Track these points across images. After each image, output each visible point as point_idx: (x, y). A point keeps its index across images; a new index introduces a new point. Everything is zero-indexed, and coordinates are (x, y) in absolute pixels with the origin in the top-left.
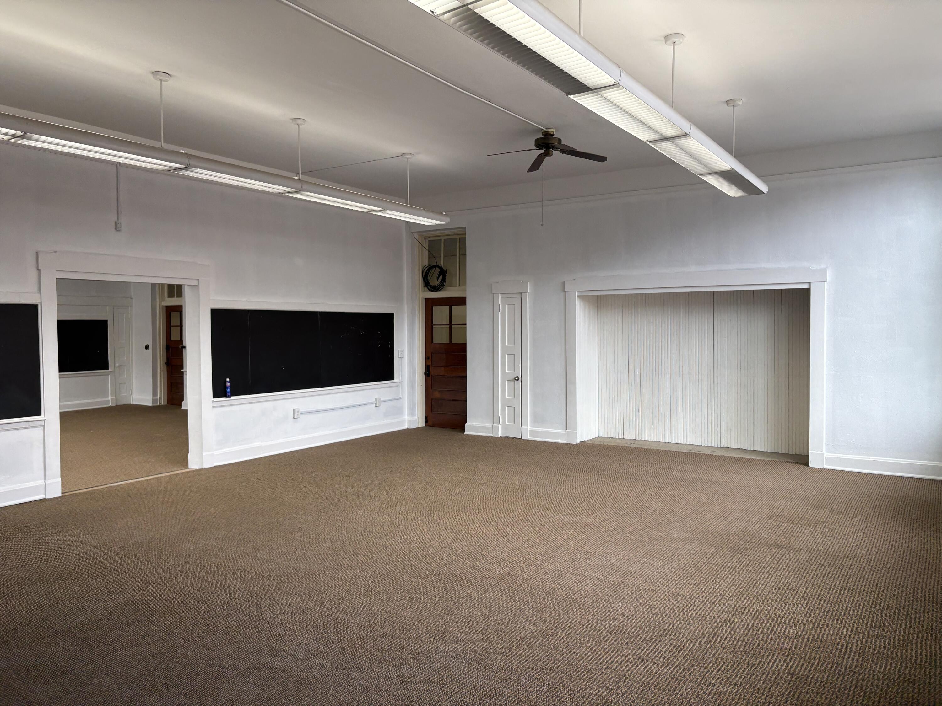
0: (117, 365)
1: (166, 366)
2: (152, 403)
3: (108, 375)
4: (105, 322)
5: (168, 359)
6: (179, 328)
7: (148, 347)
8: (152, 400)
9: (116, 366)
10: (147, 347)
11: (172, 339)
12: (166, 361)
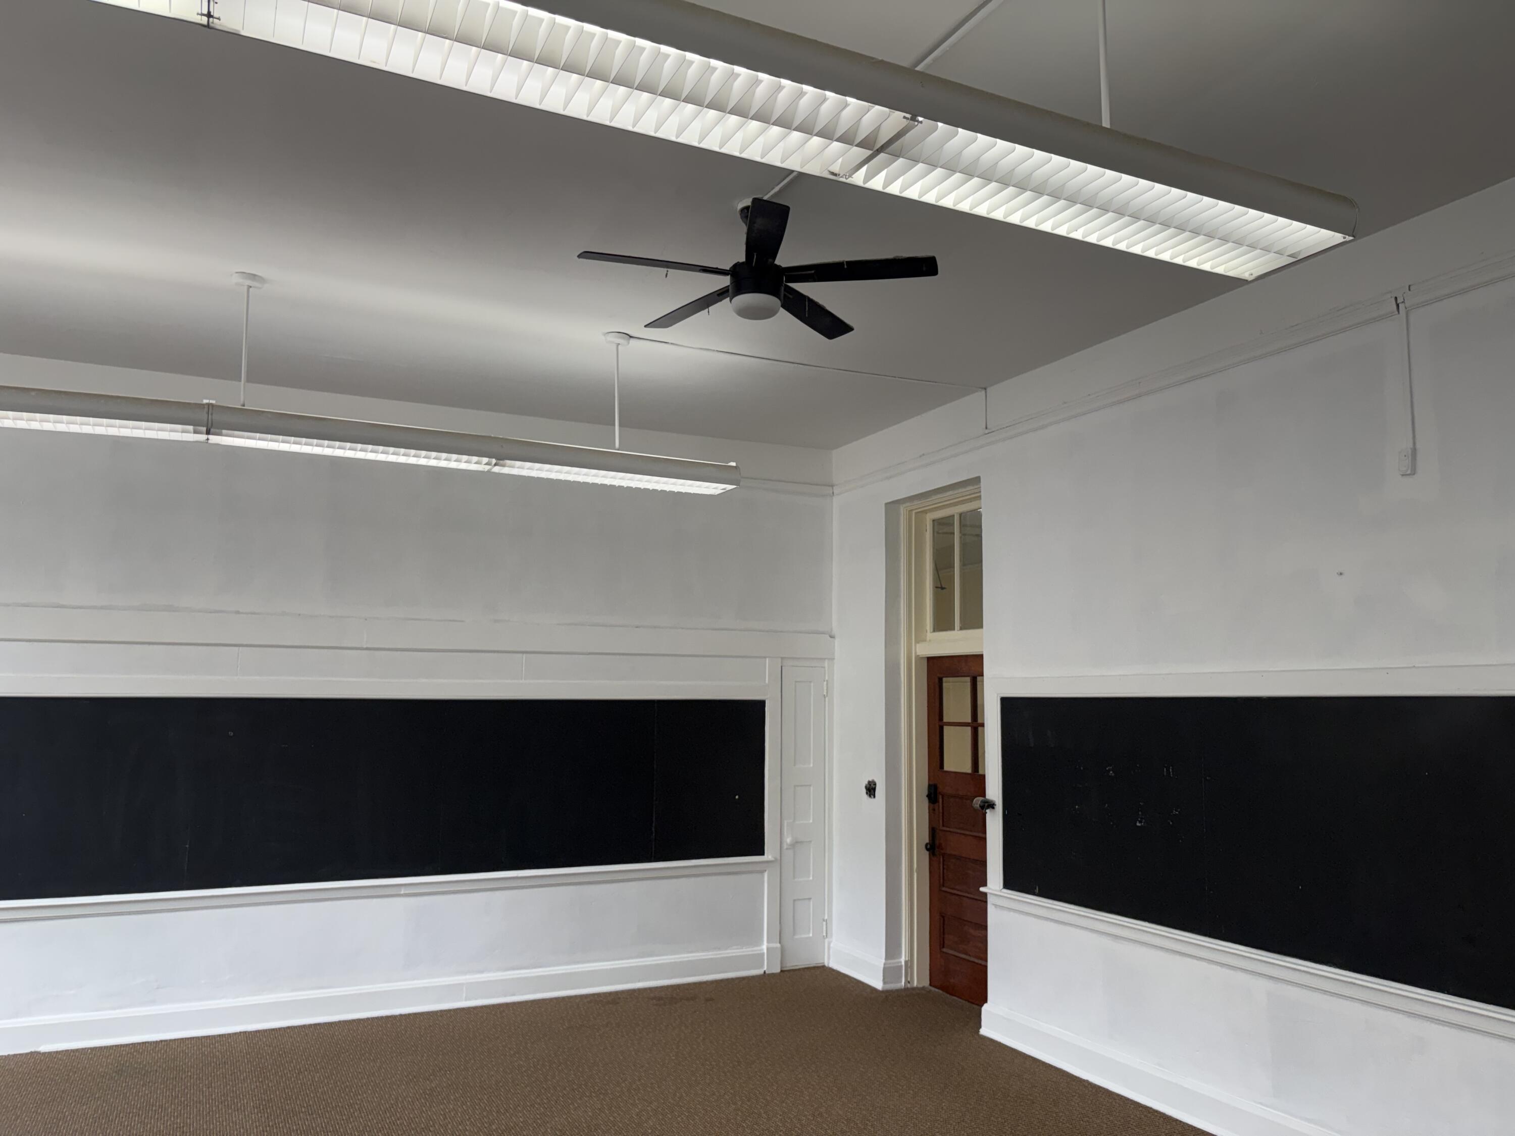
0: (788, 840)
1: (926, 854)
2: (885, 982)
3: (762, 872)
4: (759, 706)
5: (933, 832)
6: (969, 730)
7: (874, 789)
8: (885, 970)
9: (785, 846)
10: (871, 789)
11: (947, 767)
12: (926, 840)
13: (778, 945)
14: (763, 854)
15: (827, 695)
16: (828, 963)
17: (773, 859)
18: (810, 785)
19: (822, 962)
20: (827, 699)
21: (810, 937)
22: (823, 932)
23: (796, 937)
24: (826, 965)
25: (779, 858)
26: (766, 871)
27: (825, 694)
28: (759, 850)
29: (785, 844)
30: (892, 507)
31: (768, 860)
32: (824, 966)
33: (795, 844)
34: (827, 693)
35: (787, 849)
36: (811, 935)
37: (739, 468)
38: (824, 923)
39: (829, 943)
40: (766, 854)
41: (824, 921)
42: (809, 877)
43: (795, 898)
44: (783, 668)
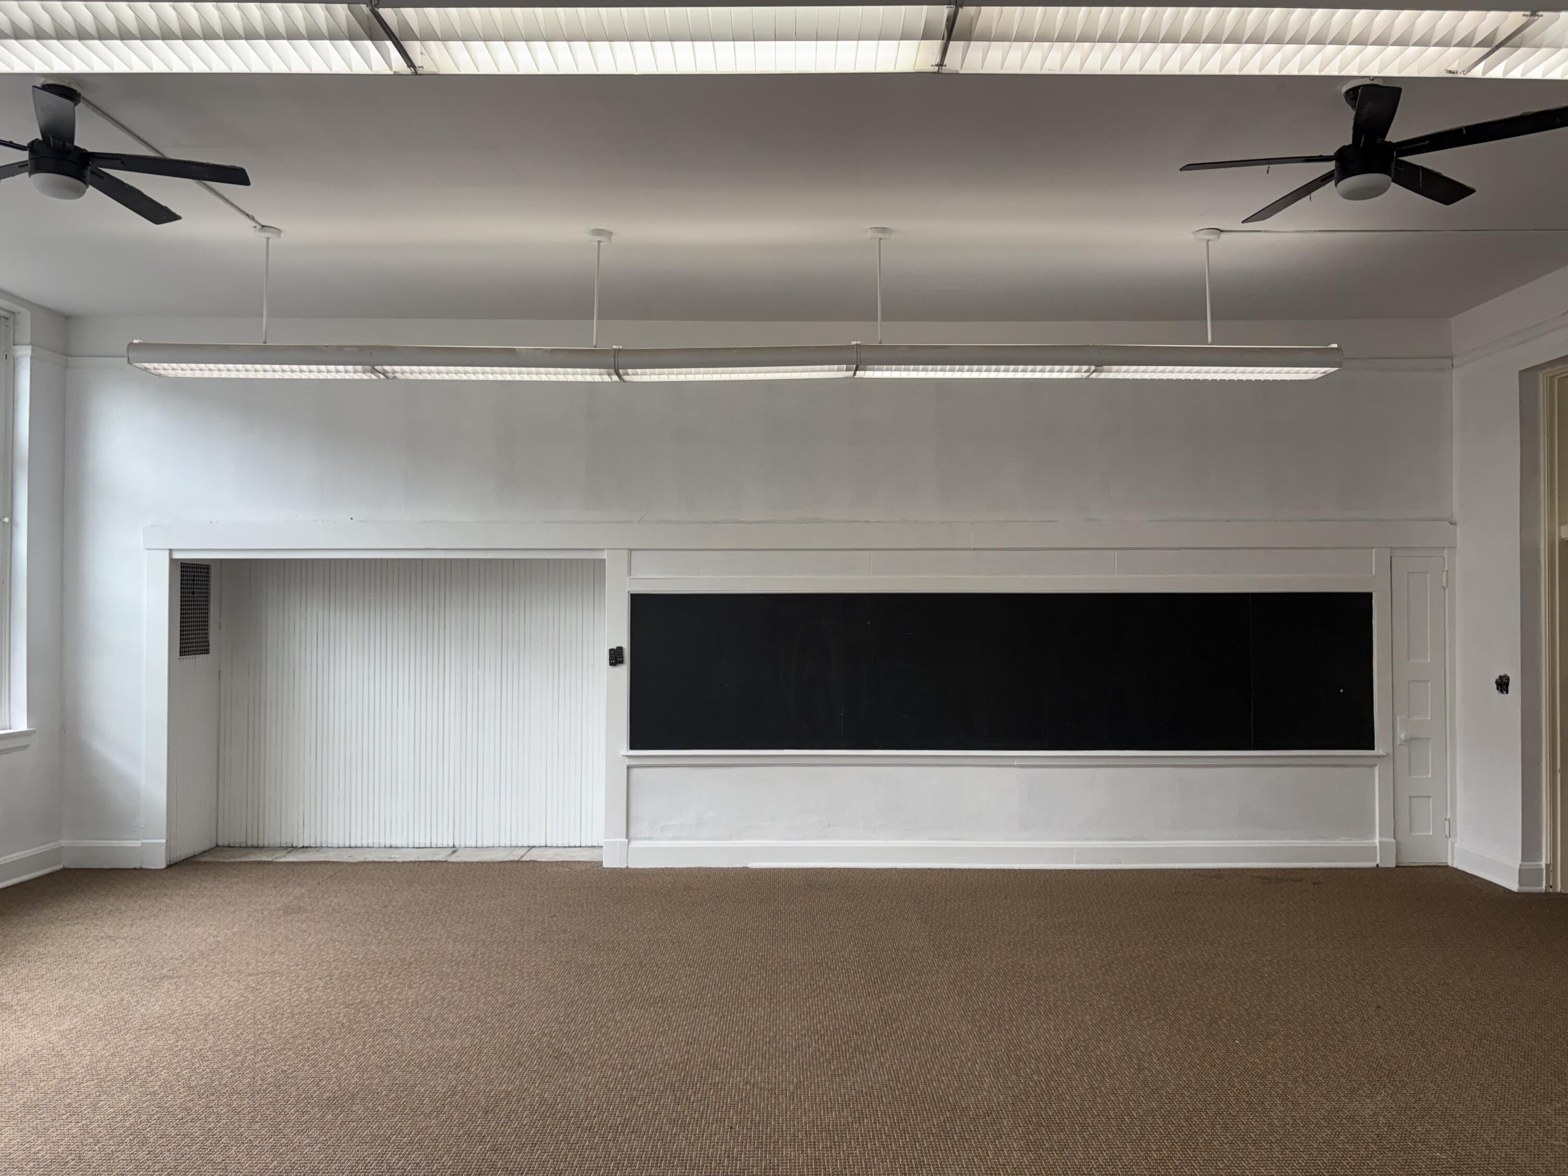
0: (1403, 736)
2: (1521, 884)
3: (1374, 766)
4: (1365, 598)
7: (1507, 684)
8: (1522, 872)
9: (1398, 742)
10: (1503, 685)
13: (1393, 840)
14: (1373, 749)
15: (1447, 586)
16: (1452, 864)
17: (1384, 754)
18: (1428, 681)
19: (1445, 861)
20: (1447, 591)
21: (1430, 835)
22: (1445, 832)
23: (1413, 834)
24: (1450, 864)
25: (1392, 754)
26: (1376, 765)
27: (1445, 585)
28: (1369, 744)
29: (1398, 740)
30: (1528, 375)
31: (1379, 754)
32: (1447, 866)
33: (1410, 741)
34: (1447, 584)
35: (1400, 745)
36: (1431, 834)
37: (1341, 349)
38: (1447, 823)
39: (1453, 844)
40: (1376, 749)
41: (1446, 820)
42: (1428, 773)
43: (1411, 795)
44: (1392, 558)
